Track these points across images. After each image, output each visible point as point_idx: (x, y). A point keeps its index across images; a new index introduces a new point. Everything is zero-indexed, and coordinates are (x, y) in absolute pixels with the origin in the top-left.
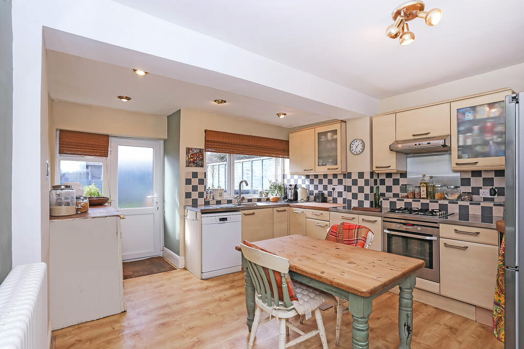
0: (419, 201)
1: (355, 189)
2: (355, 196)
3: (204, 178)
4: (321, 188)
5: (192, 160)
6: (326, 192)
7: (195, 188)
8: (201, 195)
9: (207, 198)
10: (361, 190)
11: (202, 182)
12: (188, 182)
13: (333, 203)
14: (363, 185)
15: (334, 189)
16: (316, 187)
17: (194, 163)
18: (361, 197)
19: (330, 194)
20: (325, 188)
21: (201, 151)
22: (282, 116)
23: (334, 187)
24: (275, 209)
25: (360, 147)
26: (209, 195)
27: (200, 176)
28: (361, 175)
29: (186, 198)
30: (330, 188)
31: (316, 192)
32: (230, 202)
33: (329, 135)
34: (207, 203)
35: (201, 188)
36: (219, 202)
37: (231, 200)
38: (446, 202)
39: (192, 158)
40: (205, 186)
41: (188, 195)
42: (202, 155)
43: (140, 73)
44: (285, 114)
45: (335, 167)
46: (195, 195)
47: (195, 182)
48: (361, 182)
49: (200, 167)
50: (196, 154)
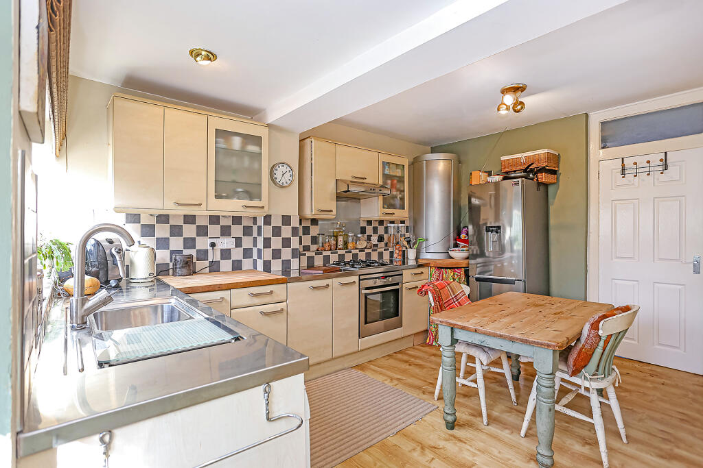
0: (337, 253)
1: (276, 243)
6: (191, 253)
10: (287, 242)
14: (289, 235)
15: (213, 245)
19: (203, 255)
23: (213, 241)
28: (286, 220)
38: (357, 251)
48: (286, 232)
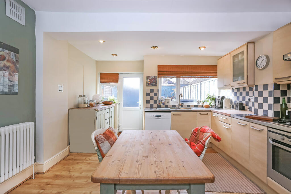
2: (261, 106)
3: (157, 92)
4: (241, 98)
5: (150, 82)
6: (244, 102)
7: (152, 98)
8: (155, 102)
9: (159, 103)
10: (266, 100)
11: (156, 95)
12: (148, 94)
13: (249, 111)
14: (267, 96)
15: (250, 100)
16: (238, 98)
17: (151, 84)
18: (266, 107)
19: (247, 104)
20: (244, 99)
21: (155, 77)
22: (202, 49)
23: (250, 98)
24: (199, 113)
25: (265, 62)
26: (160, 102)
27: (155, 91)
28: (266, 87)
29: (147, 103)
30: (247, 98)
31: (238, 102)
32: (174, 106)
33: (240, 56)
34: (159, 106)
35: (155, 98)
36: (167, 106)
37: (175, 106)
39: (150, 81)
40: (158, 97)
41: (148, 102)
42: (156, 79)
43: (101, 42)
44: (205, 47)
45: (243, 81)
46: (152, 102)
47: (152, 94)
48: (266, 94)
49: (155, 86)
50: (152, 79)
